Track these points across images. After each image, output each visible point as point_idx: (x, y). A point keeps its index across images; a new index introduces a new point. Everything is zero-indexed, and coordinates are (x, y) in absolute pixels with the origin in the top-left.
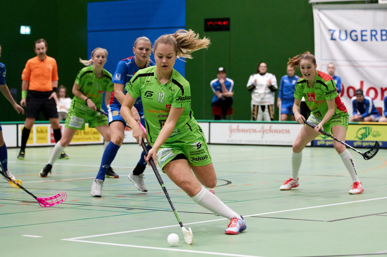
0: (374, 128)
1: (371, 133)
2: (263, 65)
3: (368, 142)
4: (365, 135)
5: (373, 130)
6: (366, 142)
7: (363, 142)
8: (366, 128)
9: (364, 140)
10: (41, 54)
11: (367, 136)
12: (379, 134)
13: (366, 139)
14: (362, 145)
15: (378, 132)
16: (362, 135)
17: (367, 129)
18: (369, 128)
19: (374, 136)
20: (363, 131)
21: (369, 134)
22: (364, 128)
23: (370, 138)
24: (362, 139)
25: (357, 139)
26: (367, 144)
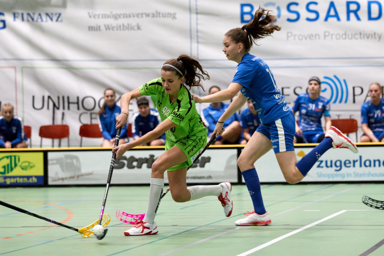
0: (24, 157)
1: (19, 164)
3: (14, 177)
4: (9, 168)
5: (22, 160)
6: (10, 177)
7: (5, 178)
8: (11, 157)
9: (7, 175)
11: (12, 169)
12: (31, 165)
13: (11, 174)
14: (5, 182)
15: (29, 163)
16: (4, 167)
17: (13, 158)
18: (15, 157)
20: (6, 162)
21: (16, 165)
22: (7, 157)
23: (17, 172)
24: (4, 173)
26: (13, 181)
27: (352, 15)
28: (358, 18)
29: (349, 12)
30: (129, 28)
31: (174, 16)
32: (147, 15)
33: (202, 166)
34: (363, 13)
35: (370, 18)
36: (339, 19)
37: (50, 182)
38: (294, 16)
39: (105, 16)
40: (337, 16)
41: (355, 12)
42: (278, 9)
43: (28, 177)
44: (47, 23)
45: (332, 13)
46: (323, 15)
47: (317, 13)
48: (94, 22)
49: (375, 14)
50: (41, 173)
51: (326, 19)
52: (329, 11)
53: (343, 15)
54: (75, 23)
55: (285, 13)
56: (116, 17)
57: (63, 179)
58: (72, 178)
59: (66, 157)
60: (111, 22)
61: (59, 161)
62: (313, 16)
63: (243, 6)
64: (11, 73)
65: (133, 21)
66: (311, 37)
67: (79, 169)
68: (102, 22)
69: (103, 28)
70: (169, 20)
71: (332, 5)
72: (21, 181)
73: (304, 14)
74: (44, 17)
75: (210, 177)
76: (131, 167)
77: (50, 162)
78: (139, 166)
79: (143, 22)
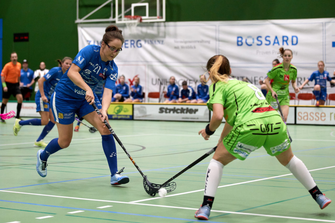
0: (125, 106)
2: (42, 63)
3: (121, 115)
4: (119, 111)
5: (124, 108)
7: (118, 115)
10: (15, 60)
12: (128, 110)
16: (117, 111)
17: (121, 107)
19: (125, 111)
20: (118, 108)
21: (122, 110)
22: (118, 106)
23: (122, 113)
25: (114, 114)
27: (285, 43)
28: (287, 44)
29: (283, 41)
30: (191, 47)
31: (209, 42)
32: (198, 42)
33: (195, 113)
34: (289, 42)
35: (293, 44)
36: (279, 44)
37: (135, 118)
38: (259, 43)
39: (181, 42)
40: (278, 43)
41: (286, 41)
42: (253, 39)
43: (126, 116)
44: (158, 45)
45: (276, 41)
46: (272, 42)
47: (269, 41)
48: (176, 45)
49: (295, 42)
50: (131, 114)
51: (273, 44)
52: (275, 41)
53: (281, 42)
54: (169, 45)
55: (256, 41)
56: (186, 42)
57: (140, 117)
58: (143, 116)
59: (141, 107)
60: (183, 45)
61: (138, 109)
62: (268, 43)
63: (238, 37)
64: (143, 67)
65: (192, 44)
66: (267, 53)
67: (145, 112)
68: (180, 45)
69: (180, 47)
70: (207, 44)
71: (276, 38)
72: (123, 117)
73: (264, 42)
74: (157, 42)
75: (198, 118)
76: (166, 112)
77: (135, 109)
78: (170, 112)
79: (197, 45)
